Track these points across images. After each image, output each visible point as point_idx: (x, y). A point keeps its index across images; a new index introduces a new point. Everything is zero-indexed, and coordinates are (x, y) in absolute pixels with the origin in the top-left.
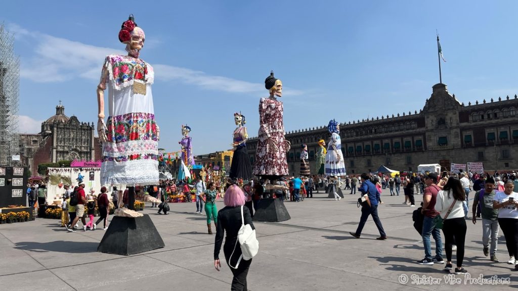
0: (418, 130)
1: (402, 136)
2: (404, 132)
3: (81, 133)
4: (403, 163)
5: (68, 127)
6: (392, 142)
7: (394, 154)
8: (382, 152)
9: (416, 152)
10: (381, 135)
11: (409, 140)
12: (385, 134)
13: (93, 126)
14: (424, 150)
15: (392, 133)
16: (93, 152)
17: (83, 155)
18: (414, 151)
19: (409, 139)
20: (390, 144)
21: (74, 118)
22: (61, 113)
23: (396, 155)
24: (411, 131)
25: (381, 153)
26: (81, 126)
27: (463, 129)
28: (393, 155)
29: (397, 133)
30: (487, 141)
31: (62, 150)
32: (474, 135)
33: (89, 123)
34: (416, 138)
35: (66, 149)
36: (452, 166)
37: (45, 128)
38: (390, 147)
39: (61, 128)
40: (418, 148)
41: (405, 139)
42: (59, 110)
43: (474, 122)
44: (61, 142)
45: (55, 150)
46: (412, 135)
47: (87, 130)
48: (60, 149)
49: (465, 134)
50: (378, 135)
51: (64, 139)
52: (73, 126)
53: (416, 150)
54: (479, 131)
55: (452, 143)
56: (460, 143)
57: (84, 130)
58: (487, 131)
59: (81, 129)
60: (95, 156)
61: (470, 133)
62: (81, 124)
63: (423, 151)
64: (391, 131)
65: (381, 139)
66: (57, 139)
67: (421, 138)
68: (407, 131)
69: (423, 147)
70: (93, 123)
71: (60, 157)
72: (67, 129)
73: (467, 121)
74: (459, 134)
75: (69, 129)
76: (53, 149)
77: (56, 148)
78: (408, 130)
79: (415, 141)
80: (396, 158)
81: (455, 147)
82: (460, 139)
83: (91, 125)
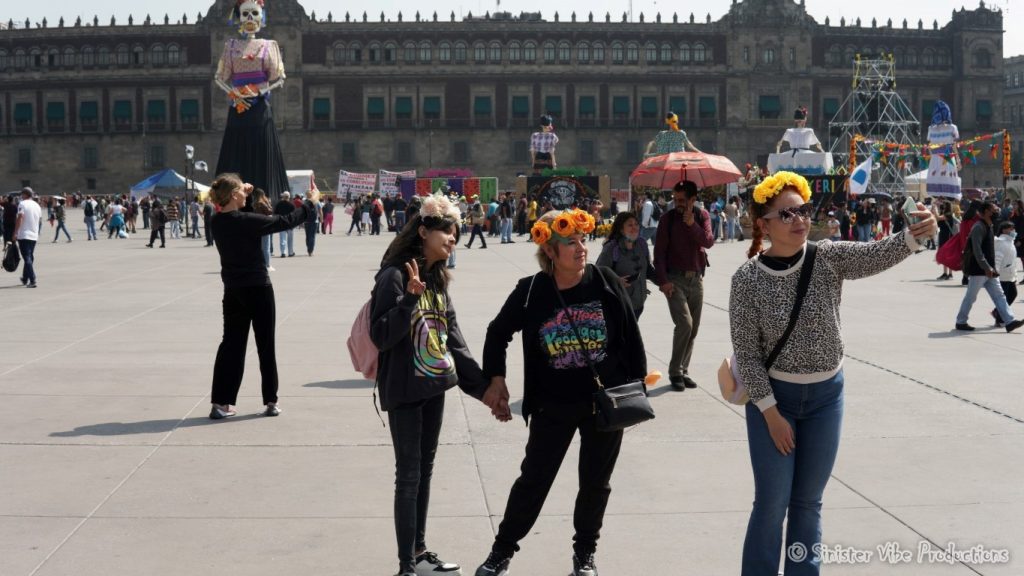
0: (188, 70)
1: (140, 85)
2: (144, 72)
4: (138, 165)
6: (106, 99)
7: (112, 135)
8: (73, 129)
9: (179, 133)
10: (71, 74)
11: (163, 98)
12: (83, 74)
14: (203, 129)
15: (106, 73)
18: (174, 131)
19: (162, 94)
20: (100, 105)
23: (116, 139)
24: (166, 71)
25: (68, 131)
27: (310, 82)
28: (106, 140)
29: (123, 72)
30: (366, 119)
32: (336, 101)
34: (183, 94)
36: (341, 177)
38: (101, 114)
40: (186, 120)
41: (149, 94)
43: (337, 64)
46: (172, 85)
49: (315, 93)
50: (61, 74)
53: (179, 128)
54: (349, 90)
55: (282, 115)
56: (300, 117)
58: (369, 92)
61: (326, 92)
63: (200, 133)
64: (105, 67)
65: (72, 86)
67: (196, 93)
68: (154, 71)
69: (201, 120)
73: (322, 61)
74: (301, 93)
78: (158, 66)
79: (179, 100)
80: (116, 147)
81: (289, 127)
82: (301, 107)
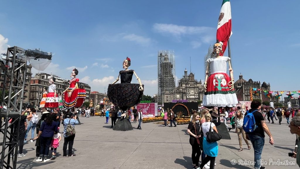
3: (255, 86)
5: (248, 84)
13: (260, 83)
16: (261, 95)
17: (256, 97)
21: (250, 80)
22: (242, 78)
26: (254, 83)
31: (247, 94)
33: (257, 82)
35: (249, 94)
37: (236, 86)
39: (245, 85)
42: (241, 77)
44: (246, 91)
45: (244, 95)
47: (257, 85)
48: (246, 94)
51: (247, 89)
52: (251, 83)
57: (256, 85)
59: (254, 85)
60: (262, 97)
62: (254, 82)
66: (244, 89)
70: (259, 82)
71: (246, 97)
72: (248, 85)
75: (249, 85)
76: (243, 94)
77: (245, 94)
83: (258, 82)
